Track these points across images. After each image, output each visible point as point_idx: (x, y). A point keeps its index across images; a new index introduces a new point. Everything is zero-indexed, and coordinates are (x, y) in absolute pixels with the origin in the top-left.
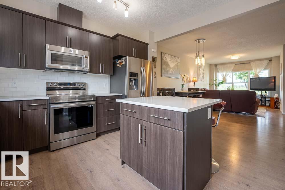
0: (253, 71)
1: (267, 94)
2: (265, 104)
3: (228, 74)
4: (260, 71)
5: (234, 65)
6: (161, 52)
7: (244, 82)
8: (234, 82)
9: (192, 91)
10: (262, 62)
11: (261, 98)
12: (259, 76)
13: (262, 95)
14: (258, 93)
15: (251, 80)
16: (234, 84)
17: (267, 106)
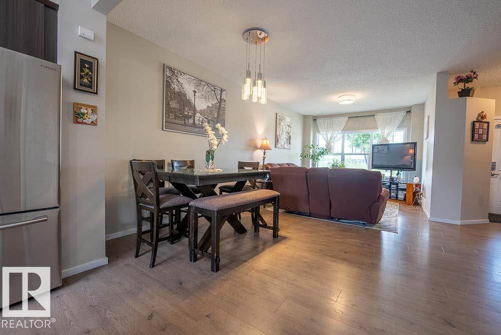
0: (379, 132)
1: (402, 176)
2: (397, 195)
3: (335, 135)
4: (391, 133)
5: (346, 119)
6: (164, 65)
7: (363, 152)
8: (345, 152)
9: (246, 168)
10: (394, 114)
11: (391, 183)
12: (389, 142)
13: (392, 178)
14: (386, 174)
15: (375, 150)
16: (346, 157)
17: (400, 200)
